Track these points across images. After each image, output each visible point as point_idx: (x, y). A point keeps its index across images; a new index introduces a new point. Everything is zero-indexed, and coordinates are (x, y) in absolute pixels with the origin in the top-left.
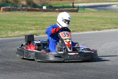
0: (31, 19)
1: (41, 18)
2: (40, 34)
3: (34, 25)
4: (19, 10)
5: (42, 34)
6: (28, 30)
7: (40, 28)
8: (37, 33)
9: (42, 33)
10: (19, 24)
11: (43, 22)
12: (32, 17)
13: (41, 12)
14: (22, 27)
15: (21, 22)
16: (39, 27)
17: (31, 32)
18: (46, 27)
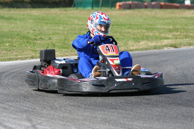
0: (166, 21)
1: (183, 19)
2: (180, 45)
3: (170, 31)
4: (146, 7)
5: (185, 45)
6: (161, 40)
7: (181, 36)
8: (176, 44)
9: (185, 44)
10: (147, 29)
11: (187, 25)
12: (168, 18)
13: (183, 10)
14: (151, 34)
15: (150, 27)
16: (180, 35)
17: (166, 42)
18: (191, 35)
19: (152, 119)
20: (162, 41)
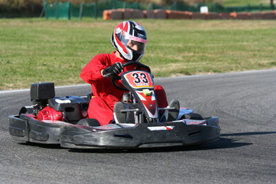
0: (174, 37)
1: (197, 34)
2: (194, 71)
3: (180, 50)
4: (145, 17)
5: (200, 71)
6: (166, 63)
7: (196, 58)
8: (187, 69)
9: (200, 69)
11: (203, 42)
12: (176, 33)
13: (197, 21)
14: (152, 55)
16: (194, 56)
17: (173, 66)
18: (210, 56)
19: (154, 176)
20: (169, 64)
